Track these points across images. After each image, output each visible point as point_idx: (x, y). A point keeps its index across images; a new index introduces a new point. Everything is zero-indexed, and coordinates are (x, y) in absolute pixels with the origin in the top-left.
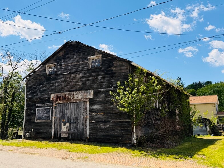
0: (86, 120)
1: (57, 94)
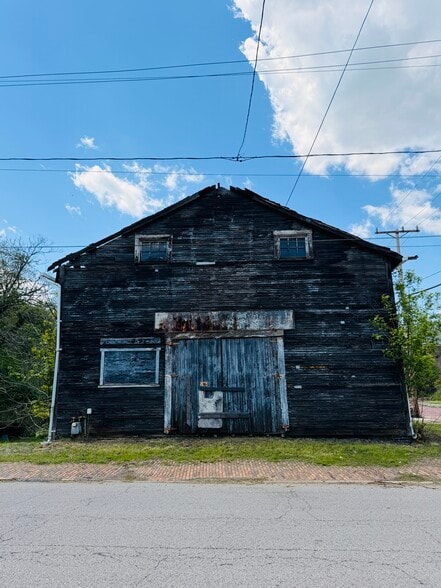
0: (277, 383)
1: (177, 314)
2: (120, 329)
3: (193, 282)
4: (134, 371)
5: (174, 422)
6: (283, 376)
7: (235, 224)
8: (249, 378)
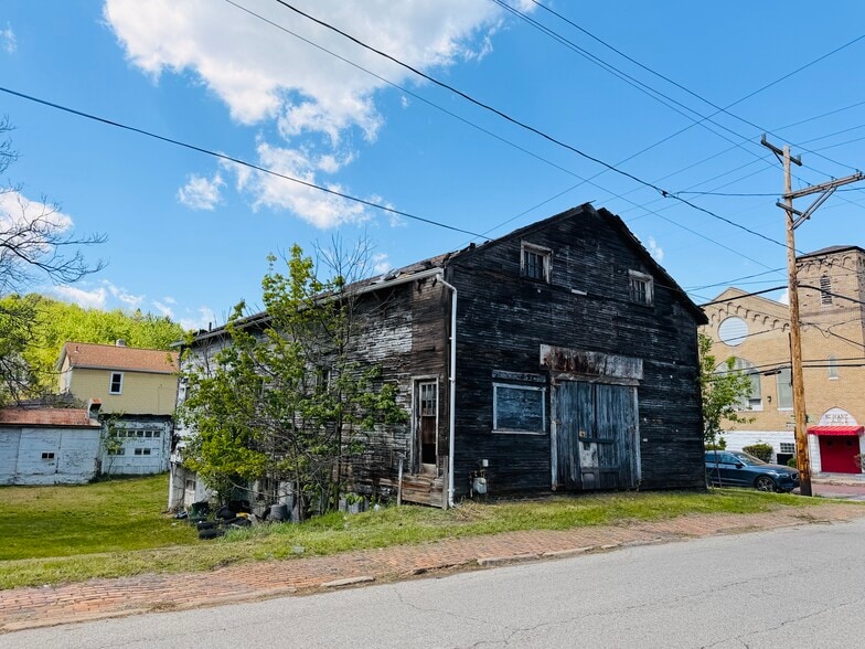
0: (634, 435)
1: (559, 349)
2: (509, 359)
3: (569, 313)
4: (525, 414)
5: (560, 478)
6: (637, 428)
7: (601, 252)
8: (614, 430)
